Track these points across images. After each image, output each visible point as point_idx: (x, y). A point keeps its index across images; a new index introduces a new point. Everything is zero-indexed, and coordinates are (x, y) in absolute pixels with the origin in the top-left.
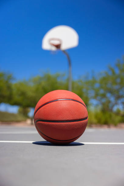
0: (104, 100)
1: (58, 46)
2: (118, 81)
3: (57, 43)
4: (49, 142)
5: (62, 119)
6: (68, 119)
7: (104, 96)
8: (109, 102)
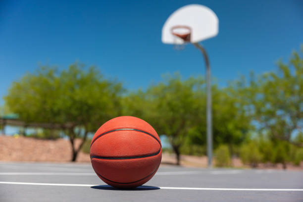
0: (273, 122)
1: (186, 38)
2: (297, 88)
3: (183, 32)
4: (110, 186)
5: (119, 155)
6: (126, 155)
7: (271, 114)
8: (283, 124)
